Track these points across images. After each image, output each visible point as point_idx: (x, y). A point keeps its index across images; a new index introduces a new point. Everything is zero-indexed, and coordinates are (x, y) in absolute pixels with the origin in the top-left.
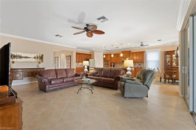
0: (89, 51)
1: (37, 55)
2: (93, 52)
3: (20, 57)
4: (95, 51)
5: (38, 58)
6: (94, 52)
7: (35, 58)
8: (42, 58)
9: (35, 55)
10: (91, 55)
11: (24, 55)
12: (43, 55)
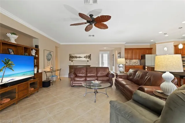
0: (149, 44)
1: (86, 54)
2: (154, 44)
3: (76, 57)
4: (156, 42)
5: (87, 57)
6: (156, 44)
7: (85, 57)
8: (89, 57)
9: (85, 55)
10: (152, 48)
11: (78, 56)
12: (90, 55)
